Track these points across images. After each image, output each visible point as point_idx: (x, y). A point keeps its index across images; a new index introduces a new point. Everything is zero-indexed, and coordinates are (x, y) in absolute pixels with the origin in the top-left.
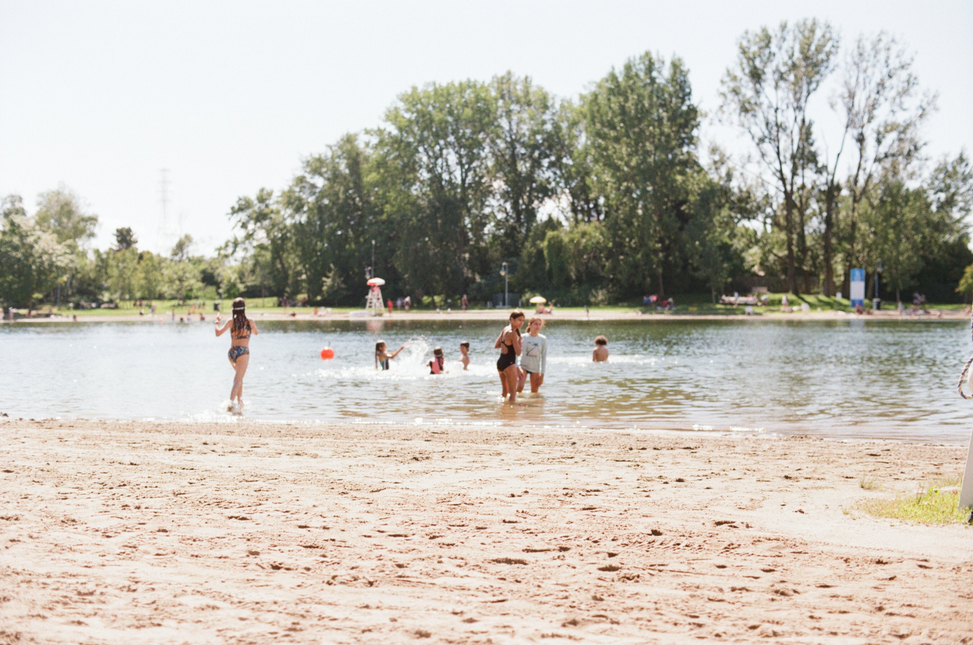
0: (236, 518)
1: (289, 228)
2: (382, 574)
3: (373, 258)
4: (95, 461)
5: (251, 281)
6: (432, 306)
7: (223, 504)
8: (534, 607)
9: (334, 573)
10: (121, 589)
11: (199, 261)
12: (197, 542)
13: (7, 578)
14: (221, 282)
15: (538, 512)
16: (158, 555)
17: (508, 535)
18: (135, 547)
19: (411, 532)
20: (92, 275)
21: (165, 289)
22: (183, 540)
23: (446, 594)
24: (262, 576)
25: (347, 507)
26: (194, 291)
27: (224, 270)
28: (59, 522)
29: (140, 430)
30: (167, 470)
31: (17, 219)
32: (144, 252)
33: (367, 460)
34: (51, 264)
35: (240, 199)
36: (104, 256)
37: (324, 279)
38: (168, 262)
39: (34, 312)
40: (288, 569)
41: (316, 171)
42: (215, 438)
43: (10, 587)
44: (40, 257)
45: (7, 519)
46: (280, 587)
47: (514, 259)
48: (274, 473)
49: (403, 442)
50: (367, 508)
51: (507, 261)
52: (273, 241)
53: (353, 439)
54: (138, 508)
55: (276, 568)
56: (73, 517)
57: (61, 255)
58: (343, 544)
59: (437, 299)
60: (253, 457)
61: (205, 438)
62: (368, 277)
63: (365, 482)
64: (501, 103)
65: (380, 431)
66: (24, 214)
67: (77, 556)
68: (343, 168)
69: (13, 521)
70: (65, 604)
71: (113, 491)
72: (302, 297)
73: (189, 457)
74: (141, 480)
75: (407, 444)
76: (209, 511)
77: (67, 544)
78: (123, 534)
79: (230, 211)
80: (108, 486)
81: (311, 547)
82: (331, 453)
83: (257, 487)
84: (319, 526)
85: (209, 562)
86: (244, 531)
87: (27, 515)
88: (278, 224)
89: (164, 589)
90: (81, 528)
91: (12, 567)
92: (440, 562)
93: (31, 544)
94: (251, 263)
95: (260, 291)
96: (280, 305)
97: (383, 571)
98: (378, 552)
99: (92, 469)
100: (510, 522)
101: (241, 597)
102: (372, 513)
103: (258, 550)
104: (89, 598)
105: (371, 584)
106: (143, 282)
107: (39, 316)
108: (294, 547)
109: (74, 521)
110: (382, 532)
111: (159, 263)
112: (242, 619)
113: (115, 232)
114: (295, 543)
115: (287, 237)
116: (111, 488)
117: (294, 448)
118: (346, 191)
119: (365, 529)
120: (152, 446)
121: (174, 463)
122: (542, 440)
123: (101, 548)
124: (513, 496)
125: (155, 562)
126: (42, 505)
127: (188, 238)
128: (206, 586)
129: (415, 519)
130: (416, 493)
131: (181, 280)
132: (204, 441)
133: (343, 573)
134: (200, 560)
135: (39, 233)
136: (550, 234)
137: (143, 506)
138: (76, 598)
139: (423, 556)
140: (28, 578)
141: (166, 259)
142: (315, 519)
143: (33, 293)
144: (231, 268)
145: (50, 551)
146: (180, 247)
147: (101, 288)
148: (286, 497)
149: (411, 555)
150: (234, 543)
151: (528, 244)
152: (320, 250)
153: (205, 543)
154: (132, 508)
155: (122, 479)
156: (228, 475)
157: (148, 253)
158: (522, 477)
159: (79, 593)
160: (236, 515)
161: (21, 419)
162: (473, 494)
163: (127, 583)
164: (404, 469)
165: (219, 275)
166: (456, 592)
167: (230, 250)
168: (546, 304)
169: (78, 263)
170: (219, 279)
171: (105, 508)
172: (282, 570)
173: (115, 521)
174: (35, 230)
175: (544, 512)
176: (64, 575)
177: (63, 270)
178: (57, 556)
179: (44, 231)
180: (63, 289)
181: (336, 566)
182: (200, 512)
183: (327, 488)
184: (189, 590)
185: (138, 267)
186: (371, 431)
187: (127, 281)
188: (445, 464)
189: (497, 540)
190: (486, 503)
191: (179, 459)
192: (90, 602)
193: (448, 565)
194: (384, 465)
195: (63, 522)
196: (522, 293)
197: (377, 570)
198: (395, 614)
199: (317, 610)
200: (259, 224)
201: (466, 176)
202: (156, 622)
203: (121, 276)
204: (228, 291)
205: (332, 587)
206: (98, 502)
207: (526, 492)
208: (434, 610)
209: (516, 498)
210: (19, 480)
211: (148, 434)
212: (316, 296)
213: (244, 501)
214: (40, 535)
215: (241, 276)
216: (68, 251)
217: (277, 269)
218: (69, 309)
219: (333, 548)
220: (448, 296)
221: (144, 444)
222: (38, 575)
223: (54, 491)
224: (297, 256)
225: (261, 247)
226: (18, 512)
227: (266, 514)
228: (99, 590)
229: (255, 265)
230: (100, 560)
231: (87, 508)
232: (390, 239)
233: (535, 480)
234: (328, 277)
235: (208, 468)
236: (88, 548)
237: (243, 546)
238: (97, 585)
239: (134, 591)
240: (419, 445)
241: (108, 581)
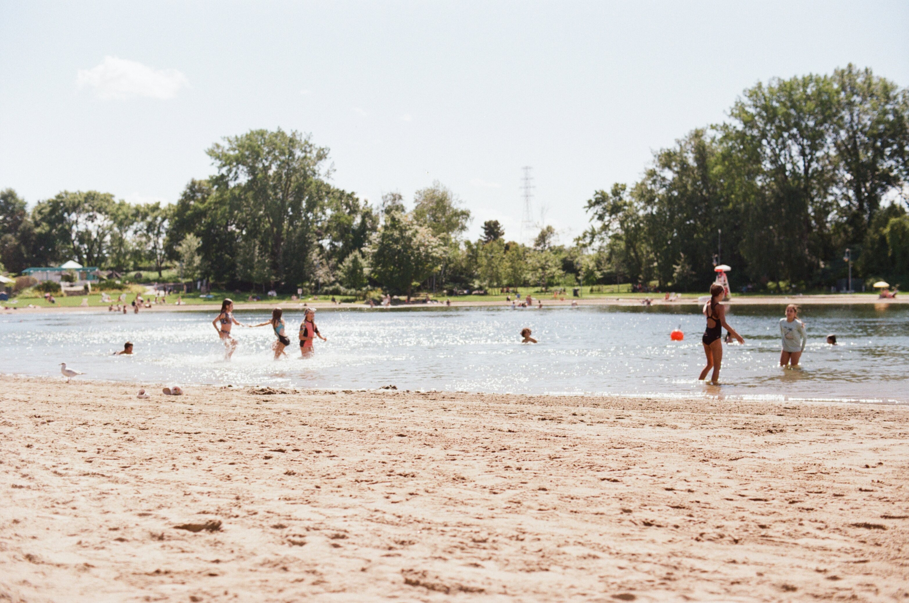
0: (608, 480)
1: (642, 219)
2: (745, 534)
3: (719, 247)
4: (477, 428)
5: (607, 268)
6: (778, 292)
7: (595, 468)
8: (895, 568)
9: (701, 531)
10: (511, 538)
11: (559, 251)
12: (575, 500)
13: (410, 526)
14: (580, 270)
15: (893, 482)
16: (540, 510)
17: (866, 502)
18: (519, 503)
19: (771, 497)
20: (464, 265)
21: (529, 276)
22: (561, 498)
23: (809, 553)
24: (636, 531)
25: (709, 473)
26: (556, 278)
27: (582, 259)
28: (450, 479)
29: (515, 402)
30: (542, 437)
31: (398, 215)
32: (510, 243)
33: (723, 431)
34: (428, 255)
35: (597, 193)
36: (475, 247)
37: (674, 266)
38: (532, 251)
39: (412, 299)
40: (659, 526)
41: (667, 165)
42: (582, 409)
43: (413, 533)
44: (418, 249)
45: (405, 476)
46: (653, 541)
47: (857, 246)
48: (638, 441)
49: (756, 416)
50: (727, 474)
51: (849, 248)
52: (627, 230)
53: (708, 412)
54: (519, 469)
55: (648, 524)
56: (463, 475)
57: (436, 247)
58: (707, 506)
59: (782, 284)
60: (619, 427)
61: (573, 410)
62: (715, 264)
63: (723, 451)
64: (843, 94)
65: (733, 406)
66: (403, 210)
67: (469, 509)
68: (691, 161)
69: (410, 478)
70: (462, 549)
71: (496, 454)
72: (655, 283)
73: (560, 426)
74: (519, 446)
75: (760, 418)
76: (583, 473)
77: (460, 498)
78: (508, 491)
79: (587, 205)
80: (491, 450)
81: (677, 507)
82: (690, 425)
83: (625, 454)
84: (684, 489)
85: (587, 517)
86: (616, 492)
87: (422, 473)
88: (631, 216)
89: (548, 540)
90: (470, 485)
91: (414, 516)
92: (801, 525)
93: (428, 498)
94: (607, 252)
95: (616, 278)
96: (634, 290)
97: (746, 531)
98: (741, 514)
99: (476, 435)
100: (866, 490)
101: (618, 549)
102: (732, 478)
103: (631, 508)
104: (483, 545)
105: (736, 541)
106: (510, 270)
107: (417, 302)
108: (663, 506)
109: (463, 479)
110: (743, 496)
111: (524, 253)
112: (621, 568)
113: (483, 225)
114: (663, 504)
115: (640, 227)
116: (494, 452)
117: (655, 420)
118: (694, 183)
119: (727, 493)
120: (528, 416)
121: (548, 431)
122: (892, 416)
123: (489, 503)
124: (867, 467)
125: (538, 516)
126: (434, 465)
127: (550, 230)
128: (586, 538)
129: (773, 485)
130: (772, 462)
131: (543, 268)
132: (573, 412)
133: (710, 531)
134: (579, 516)
135: (416, 227)
136: (893, 220)
137: (523, 468)
138: (472, 544)
139: (784, 518)
140: (428, 526)
141: (530, 249)
142: (679, 483)
143: (412, 282)
144: (589, 256)
145: (445, 504)
146: (543, 238)
147: (472, 277)
148: (651, 463)
149: (772, 518)
150: (608, 501)
151: (871, 231)
152: (671, 239)
153: (581, 501)
154: (514, 469)
155: (502, 444)
156: (597, 442)
157: (514, 243)
158: (875, 450)
159: (474, 541)
160: (608, 477)
161: (408, 391)
162: (828, 465)
163: (515, 533)
164: (760, 440)
165: (577, 263)
166: (819, 552)
167: (588, 240)
168: (890, 289)
169: (451, 253)
170: (578, 267)
171: (490, 469)
172: (654, 527)
173: (499, 481)
174: (413, 225)
175: (899, 483)
176: (459, 524)
177: (437, 260)
178: (451, 508)
179: (421, 226)
180: (438, 276)
181: (702, 525)
182: (574, 474)
183: (689, 456)
184: (571, 541)
185: (504, 256)
186: (725, 406)
187: (495, 270)
188: (799, 437)
189: (855, 506)
190: (841, 473)
191: (551, 427)
192: (484, 548)
193: (808, 527)
194: (740, 437)
195: (454, 479)
196: (866, 277)
197: (741, 530)
198: (761, 569)
199: (688, 562)
200: (613, 216)
201: (809, 166)
202: (544, 567)
203: (489, 265)
204: (586, 278)
205: (700, 543)
206: (483, 463)
207: (881, 464)
208: (799, 567)
209: (871, 469)
210: (412, 443)
211: (522, 405)
212: (666, 282)
213: (614, 465)
214: (435, 490)
215: (598, 263)
216: (442, 243)
217: (631, 257)
218: (443, 295)
219: (698, 509)
220: (792, 282)
221: (519, 414)
222: (437, 524)
223: (443, 453)
224: (650, 245)
225: (616, 237)
226: (414, 470)
227: (634, 477)
228: (491, 539)
229: (611, 254)
230: (490, 513)
231: (473, 468)
232: (736, 228)
233: (888, 453)
234: (678, 265)
235: (579, 436)
236: (478, 502)
237: (617, 505)
238: (489, 534)
239: (522, 540)
240: (772, 419)
241: (499, 531)
